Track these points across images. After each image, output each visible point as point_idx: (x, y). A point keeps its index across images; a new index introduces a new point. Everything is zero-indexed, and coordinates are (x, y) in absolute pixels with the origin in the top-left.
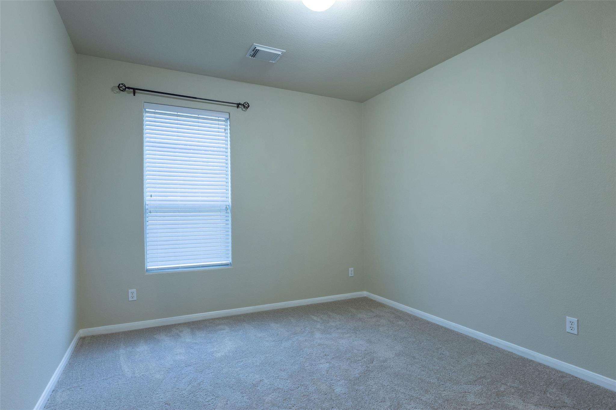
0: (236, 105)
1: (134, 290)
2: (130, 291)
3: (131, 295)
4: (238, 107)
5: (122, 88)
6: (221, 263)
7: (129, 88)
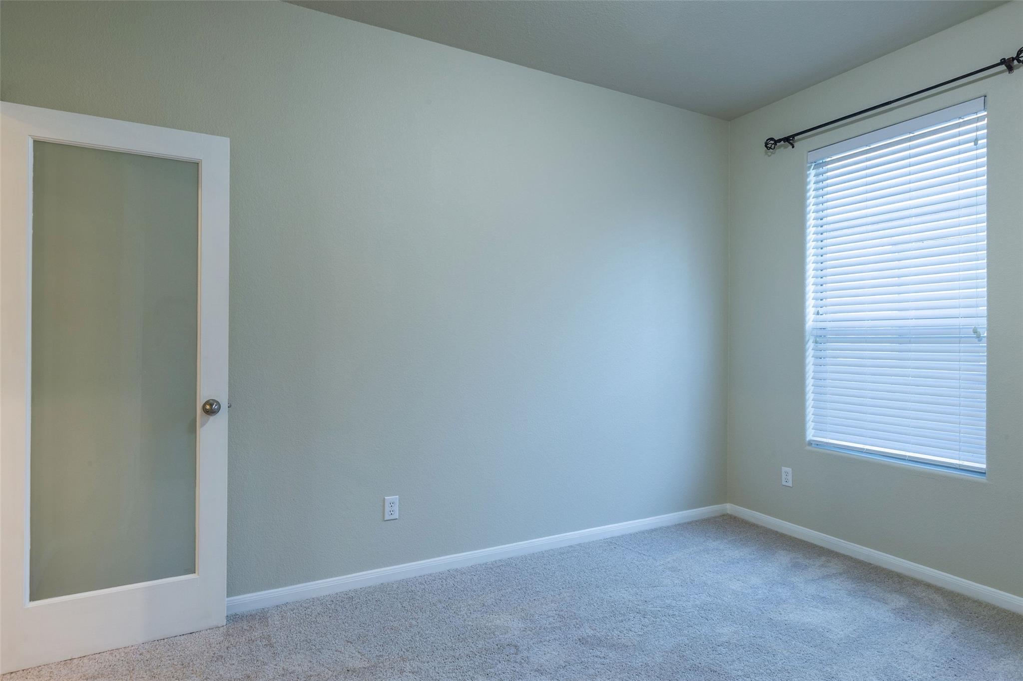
0: (1003, 67)
1: (789, 470)
2: (784, 469)
3: (785, 476)
4: (1010, 69)
5: (771, 144)
6: (960, 465)
7: (780, 141)
